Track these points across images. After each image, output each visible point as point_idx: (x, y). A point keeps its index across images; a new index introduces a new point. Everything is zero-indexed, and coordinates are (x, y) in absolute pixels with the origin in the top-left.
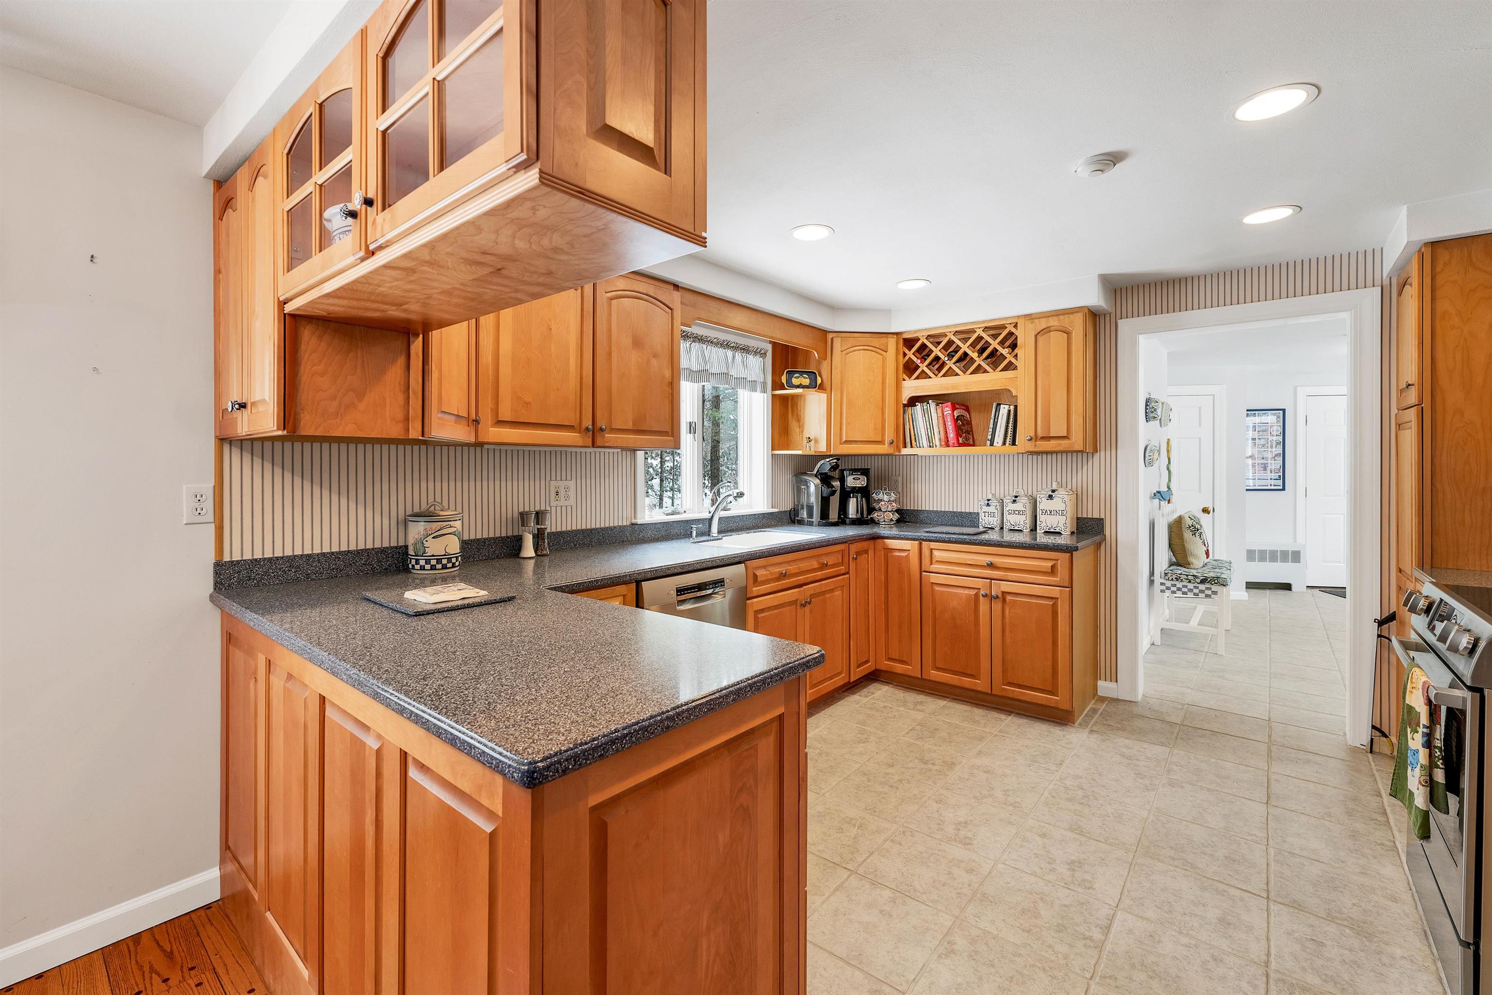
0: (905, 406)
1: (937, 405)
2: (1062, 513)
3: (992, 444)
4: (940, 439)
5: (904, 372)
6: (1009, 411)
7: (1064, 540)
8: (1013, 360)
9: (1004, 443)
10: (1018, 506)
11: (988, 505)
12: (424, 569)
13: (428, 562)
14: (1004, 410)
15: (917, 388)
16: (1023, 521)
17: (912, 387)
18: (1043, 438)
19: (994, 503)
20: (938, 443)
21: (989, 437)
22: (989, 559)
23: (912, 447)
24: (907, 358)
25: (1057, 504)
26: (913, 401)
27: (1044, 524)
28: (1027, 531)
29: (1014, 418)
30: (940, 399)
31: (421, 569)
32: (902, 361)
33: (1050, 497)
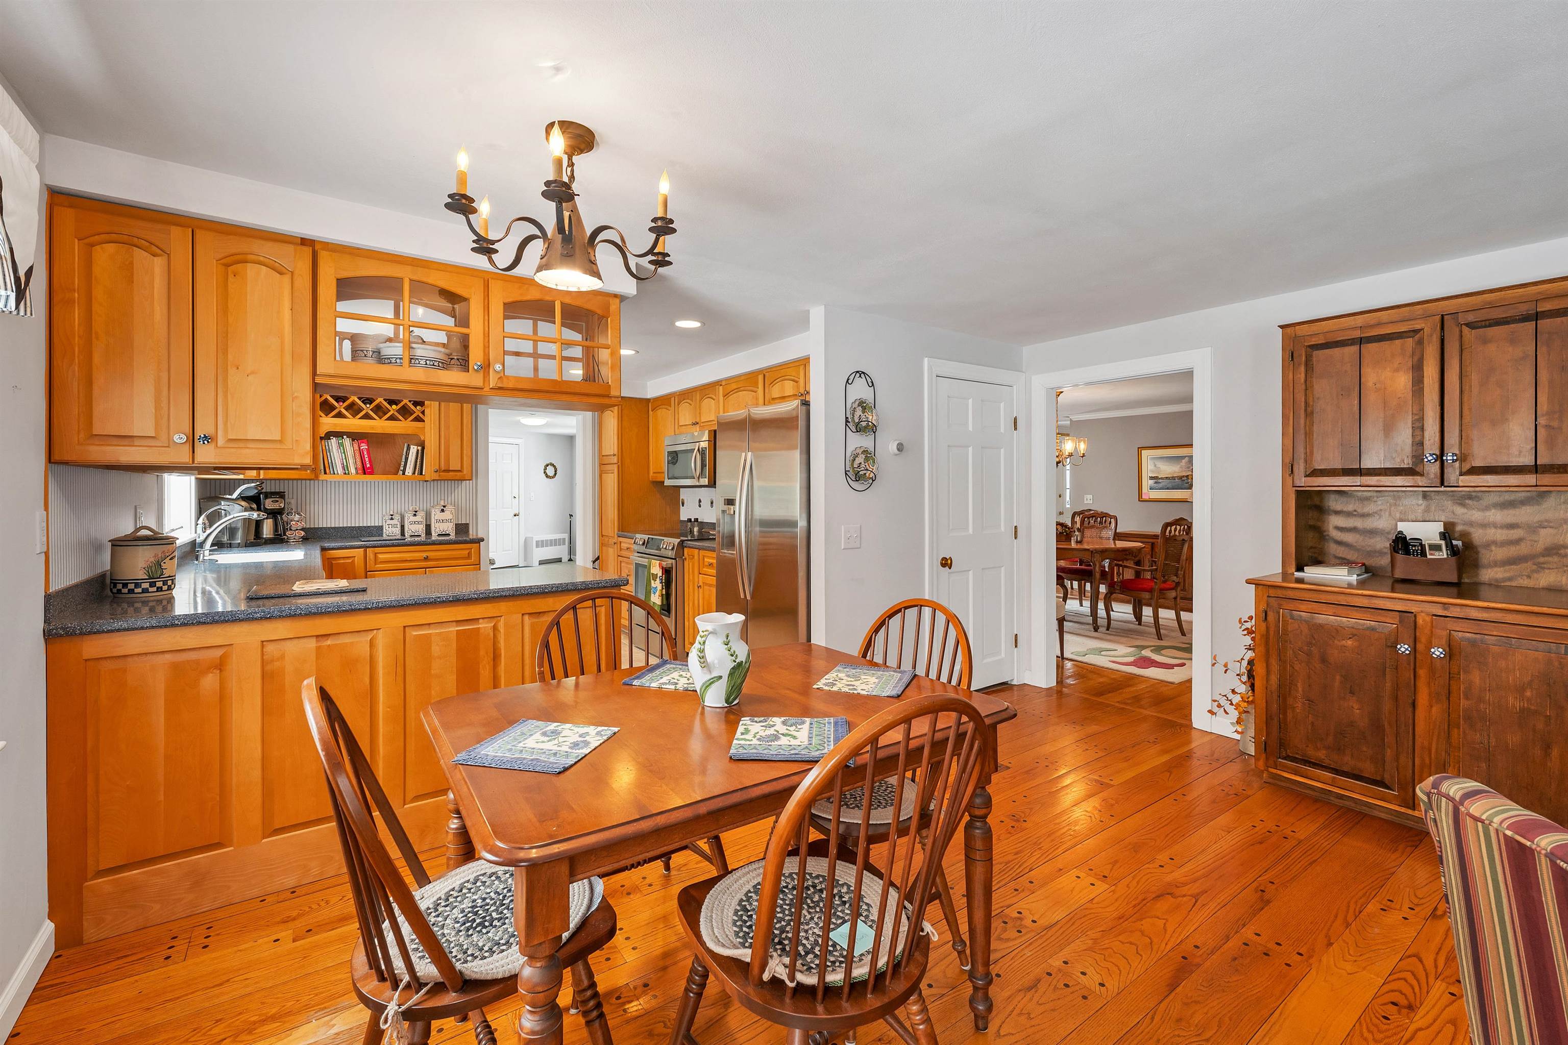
0: (321, 438)
1: (353, 440)
2: (450, 521)
3: (404, 474)
4: (356, 469)
5: (321, 410)
6: (418, 450)
7: (453, 536)
8: (421, 415)
9: (414, 473)
10: (418, 518)
11: (392, 519)
12: (162, 590)
13: (165, 583)
14: (414, 449)
15: (335, 425)
16: (420, 529)
17: (328, 423)
18: (444, 471)
19: (397, 518)
20: (353, 471)
21: (402, 468)
22: (425, 555)
23: (325, 473)
24: (323, 398)
25: (447, 515)
26: (329, 435)
27: (438, 529)
28: (423, 535)
29: (421, 455)
30: (355, 437)
31: (157, 591)
32: (319, 401)
33: (443, 511)
